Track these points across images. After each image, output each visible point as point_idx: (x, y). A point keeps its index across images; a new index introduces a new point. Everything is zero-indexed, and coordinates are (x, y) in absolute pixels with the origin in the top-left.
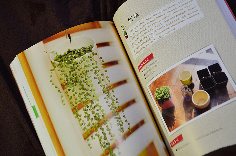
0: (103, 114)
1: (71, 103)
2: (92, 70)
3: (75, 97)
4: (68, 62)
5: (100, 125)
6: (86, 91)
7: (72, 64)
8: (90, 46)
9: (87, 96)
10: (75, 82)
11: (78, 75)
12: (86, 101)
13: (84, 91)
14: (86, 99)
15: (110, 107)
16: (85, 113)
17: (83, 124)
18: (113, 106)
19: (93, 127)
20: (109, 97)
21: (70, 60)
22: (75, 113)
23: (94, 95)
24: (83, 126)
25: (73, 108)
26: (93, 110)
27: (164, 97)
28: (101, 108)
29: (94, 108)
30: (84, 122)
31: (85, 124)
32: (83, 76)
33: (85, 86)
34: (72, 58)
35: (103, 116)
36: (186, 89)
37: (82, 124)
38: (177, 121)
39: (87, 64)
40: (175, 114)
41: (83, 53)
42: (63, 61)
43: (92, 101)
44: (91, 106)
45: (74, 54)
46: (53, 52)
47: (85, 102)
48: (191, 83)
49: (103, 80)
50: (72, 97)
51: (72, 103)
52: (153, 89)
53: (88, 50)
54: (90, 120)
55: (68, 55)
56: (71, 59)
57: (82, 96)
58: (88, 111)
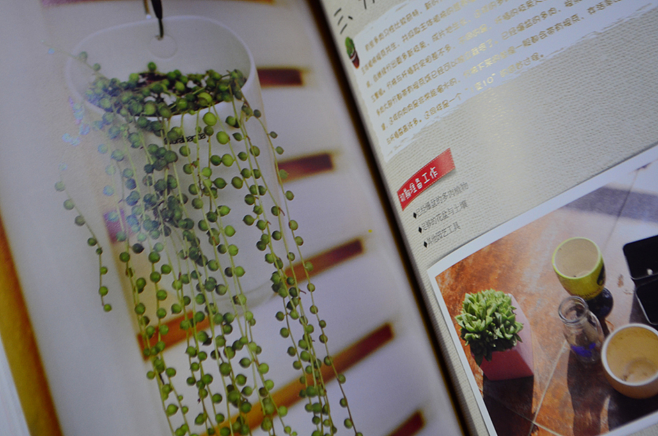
0: (265, 382)
1: (140, 309)
2: (237, 182)
3: (157, 288)
4: (143, 122)
5: (245, 429)
6: (208, 270)
7: (159, 136)
8: (235, 75)
9: (208, 295)
10: (164, 220)
11: (179, 192)
12: (201, 312)
13: (200, 269)
14: (204, 305)
15: (296, 358)
16: (193, 367)
17: (179, 410)
18: (305, 355)
19: (219, 432)
20: (294, 314)
21: (153, 115)
22: (151, 354)
23: (237, 293)
24: (178, 420)
25: (144, 334)
26: (226, 360)
27: (493, 332)
28: (261, 358)
29: (230, 350)
30: (183, 402)
31: (185, 410)
32: (198, 199)
33: (207, 250)
34: (161, 106)
35: (262, 391)
36: (578, 315)
37: (172, 409)
38: (541, 433)
39: (219, 152)
40: (534, 407)
41: (207, 96)
42: (124, 111)
43: (228, 317)
44: (221, 341)
45: (170, 92)
46: (84, 56)
47: (200, 316)
48: (598, 293)
49: (279, 235)
50: (145, 283)
51: (144, 308)
52: (451, 293)
53: (228, 91)
54: (208, 400)
55: (146, 89)
56: (157, 114)
57: (190, 290)
58: (204, 359)
